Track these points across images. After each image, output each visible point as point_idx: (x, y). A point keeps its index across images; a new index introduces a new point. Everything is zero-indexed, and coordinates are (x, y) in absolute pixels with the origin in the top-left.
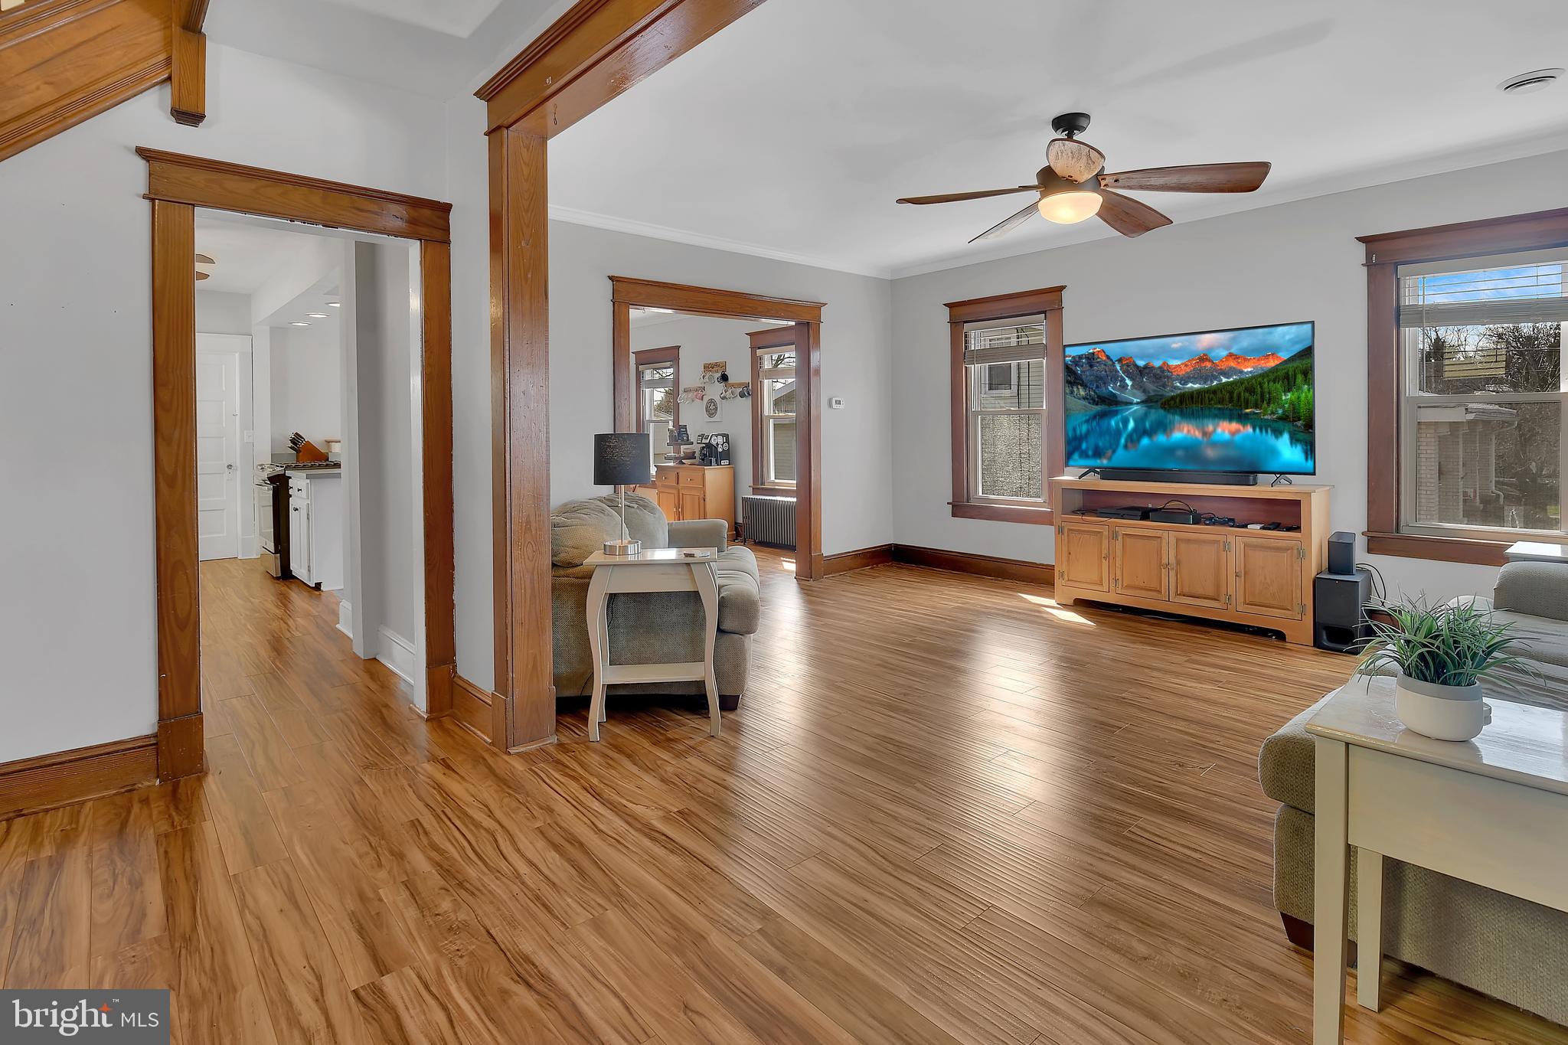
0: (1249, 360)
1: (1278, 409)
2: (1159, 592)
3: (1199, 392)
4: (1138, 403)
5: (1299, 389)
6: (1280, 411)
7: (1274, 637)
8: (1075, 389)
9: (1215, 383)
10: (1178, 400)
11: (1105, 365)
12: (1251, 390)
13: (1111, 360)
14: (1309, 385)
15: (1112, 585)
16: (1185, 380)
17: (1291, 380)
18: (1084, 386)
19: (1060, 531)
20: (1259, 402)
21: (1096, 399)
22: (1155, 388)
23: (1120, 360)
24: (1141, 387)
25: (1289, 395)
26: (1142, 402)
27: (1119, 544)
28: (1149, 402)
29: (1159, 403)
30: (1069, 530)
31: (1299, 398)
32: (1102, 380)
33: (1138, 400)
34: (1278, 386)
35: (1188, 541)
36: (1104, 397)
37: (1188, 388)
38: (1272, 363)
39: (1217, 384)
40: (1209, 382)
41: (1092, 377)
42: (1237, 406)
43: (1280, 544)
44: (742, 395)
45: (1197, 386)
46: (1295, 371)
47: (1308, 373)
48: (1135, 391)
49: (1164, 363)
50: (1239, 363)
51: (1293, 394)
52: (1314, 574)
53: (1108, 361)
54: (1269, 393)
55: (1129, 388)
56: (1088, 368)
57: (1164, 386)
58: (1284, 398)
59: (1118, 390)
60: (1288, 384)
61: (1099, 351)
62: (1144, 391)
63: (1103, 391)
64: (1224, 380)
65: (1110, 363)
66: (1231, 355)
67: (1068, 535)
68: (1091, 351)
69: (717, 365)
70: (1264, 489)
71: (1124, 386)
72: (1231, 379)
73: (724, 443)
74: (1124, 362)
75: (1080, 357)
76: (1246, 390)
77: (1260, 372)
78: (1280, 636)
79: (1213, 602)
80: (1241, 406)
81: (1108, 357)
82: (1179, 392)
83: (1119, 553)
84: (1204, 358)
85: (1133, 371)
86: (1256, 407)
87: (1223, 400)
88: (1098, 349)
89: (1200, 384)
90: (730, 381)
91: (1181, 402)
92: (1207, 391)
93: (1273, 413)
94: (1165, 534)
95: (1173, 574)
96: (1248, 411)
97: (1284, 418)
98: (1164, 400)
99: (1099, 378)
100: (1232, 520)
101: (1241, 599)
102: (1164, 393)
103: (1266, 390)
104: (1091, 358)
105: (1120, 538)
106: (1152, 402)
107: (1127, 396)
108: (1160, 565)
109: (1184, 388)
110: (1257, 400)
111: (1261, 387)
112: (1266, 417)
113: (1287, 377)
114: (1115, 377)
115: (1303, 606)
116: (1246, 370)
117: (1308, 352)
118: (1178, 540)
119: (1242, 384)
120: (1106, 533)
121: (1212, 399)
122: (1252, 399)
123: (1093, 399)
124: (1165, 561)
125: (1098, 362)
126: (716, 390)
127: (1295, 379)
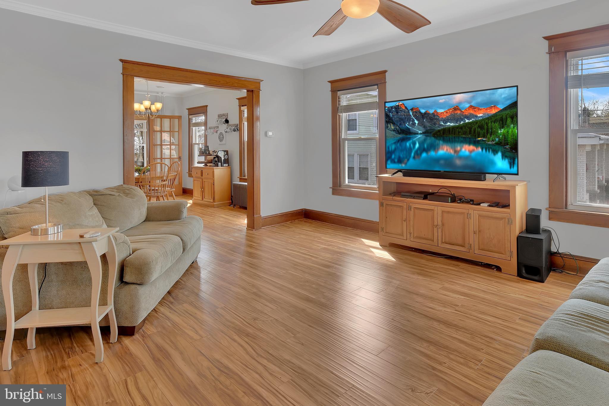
0: (481, 109)
1: (496, 138)
2: (433, 241)
3: (453, 128)
4: (421, 134)
5: (508, 127)
6: (497, 140)
7: (495, 269)
8: (389, 125)
9: (462, 123)
10: (442, 132)
11: (405, 112)
12: (481, 127)
13: (408, 109)
14: (514, 124)
15: (408, 236)
16: (446, 121)
17: (504, 121)
18: (394, 124)
19: (381, 204)
20: (486, 134)
21: (400, 131)
22: (430, 125)
23: (412, 109)
24: (423, 125)
25: (503, 130)
26: (423, 133)
27: (412, 212)
28: (426, 133)
29: (432, 134)
30: (387, 204)
31: (508, 132)
32: (402, 121)
33: (421, 132)
34: (497, 124)
35: (448, 212)
36: (403, 130)
37: (448, 125)
38: (494, 111)
39: (463, 123)
40: (459, 122)
41: (397, 119)
42: (473, 136)
43: (498, 215)
44: (234, 131)
45: (452, 124)
46: (506, 116)
47: (514, 118)
48: (419, 127)
49: (435, 111)
50: (475, 111)
51: (505, 130)
52: (517, 233)
53: (406, 110)
54: (491, 129)
55: (416, 125)
56: (396, 114)
57: (435, 124)
58: (499, 132)
59: (411, 126)
60: (502, 124)
61: (401, 104)
62: (424, 127)
63: (403, 127)
64: (467, 121)
65: (407, 111)
66: (471, 106)
67: (386, 207)
68: (397, 104)
69: (224, 115)
70: (490, 183)
71: (414, 124)
72: (471, 121)
73: (225, 155)
74: (414, 111)
75: (392, 107)
76: (479, 127)
77: (487, 116)
78: (499, 269)
79: (461, 247)
80: (475, 136)
81: (406, 108)
82: (442, 127)
83: (412, 218)
84: (456, 108)
85: (419, 115)
86: (484, 137)
87: (466, 132)
88: (401, 103)
89: (454, 123)
90: (230, 123)
91: (444, 133)
92: (457, 127)
93: (493, 141)
94: (436, 208)
95: (440, 231)
96: (479, 139)
97: (499, 144)
98: (434, 132)
99: (401, 119)
100: (472, 201)
101: (477, 247)
102: (435, 128)
103: (490, 127)
104: (397, 108)
105: (412, 209)
106: (428, 133)
107: (415, 129)
108: (433, 225)
109: (445, 125)
110: (484, 133)
111: (487, 125)
112: (489, 143)
113: (502, 120)
114: (409, 119)
115: (511, 252)
116: (479, 115)
117: (514, 105)
118: (443, 212)
119: (477, 123)
120: (405, 207)
121: (460, 132)
122: (482, 132)
123: (398, 131)
124: (436, 223)
125: (401, 110)
126: (223, 127)
127: (506, 121)
